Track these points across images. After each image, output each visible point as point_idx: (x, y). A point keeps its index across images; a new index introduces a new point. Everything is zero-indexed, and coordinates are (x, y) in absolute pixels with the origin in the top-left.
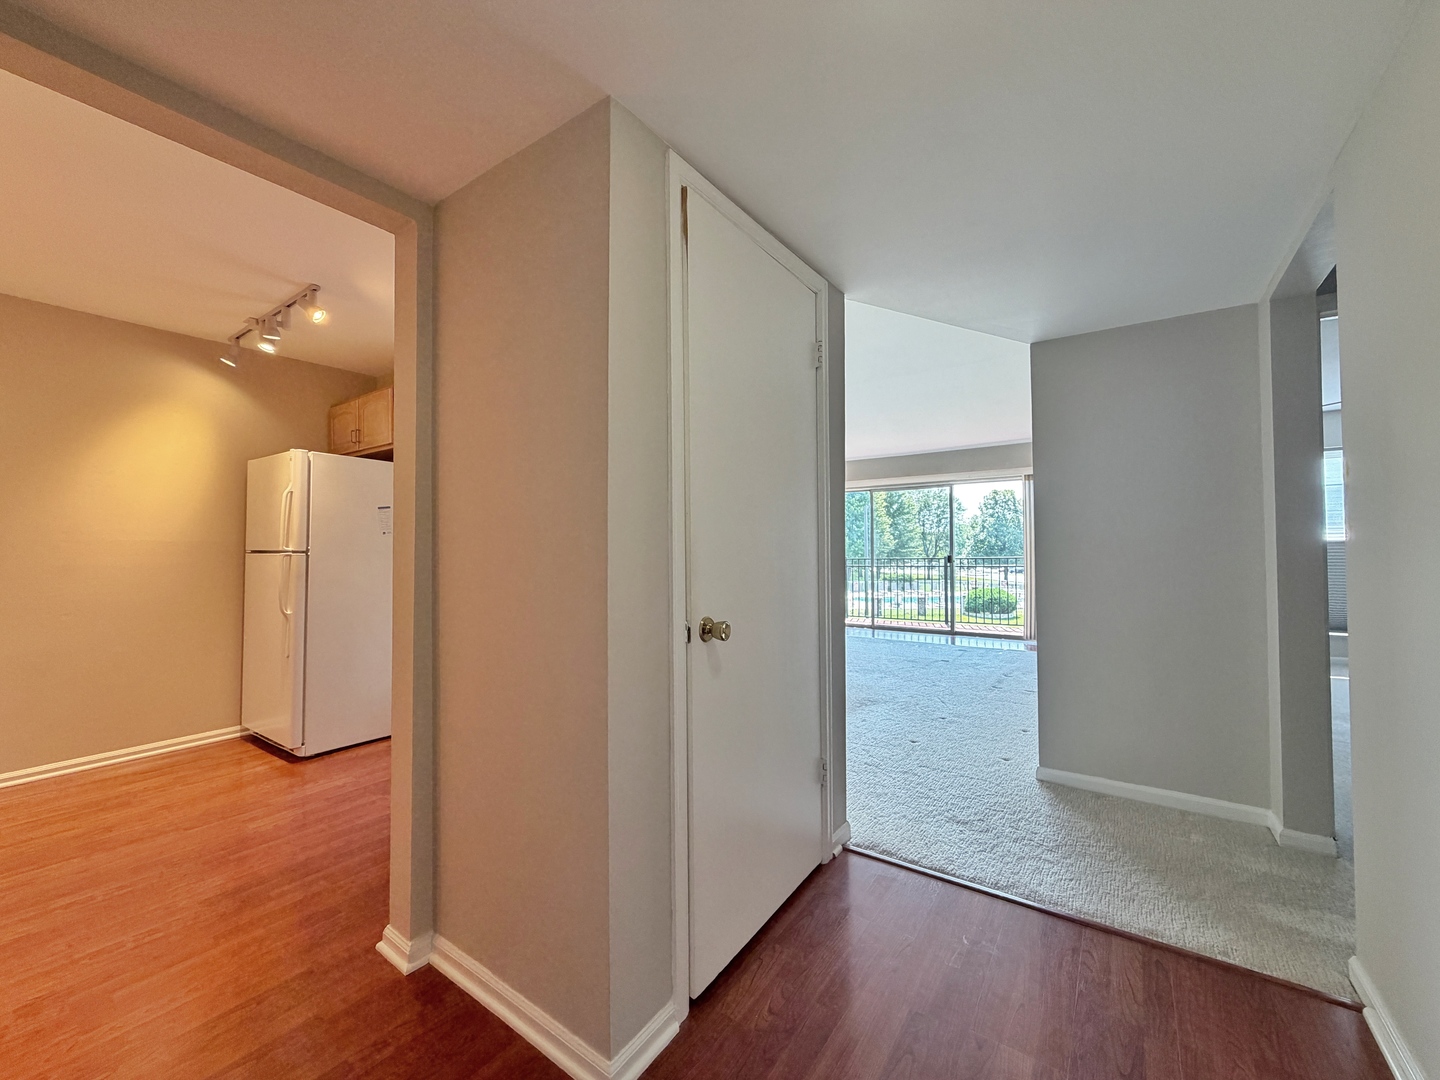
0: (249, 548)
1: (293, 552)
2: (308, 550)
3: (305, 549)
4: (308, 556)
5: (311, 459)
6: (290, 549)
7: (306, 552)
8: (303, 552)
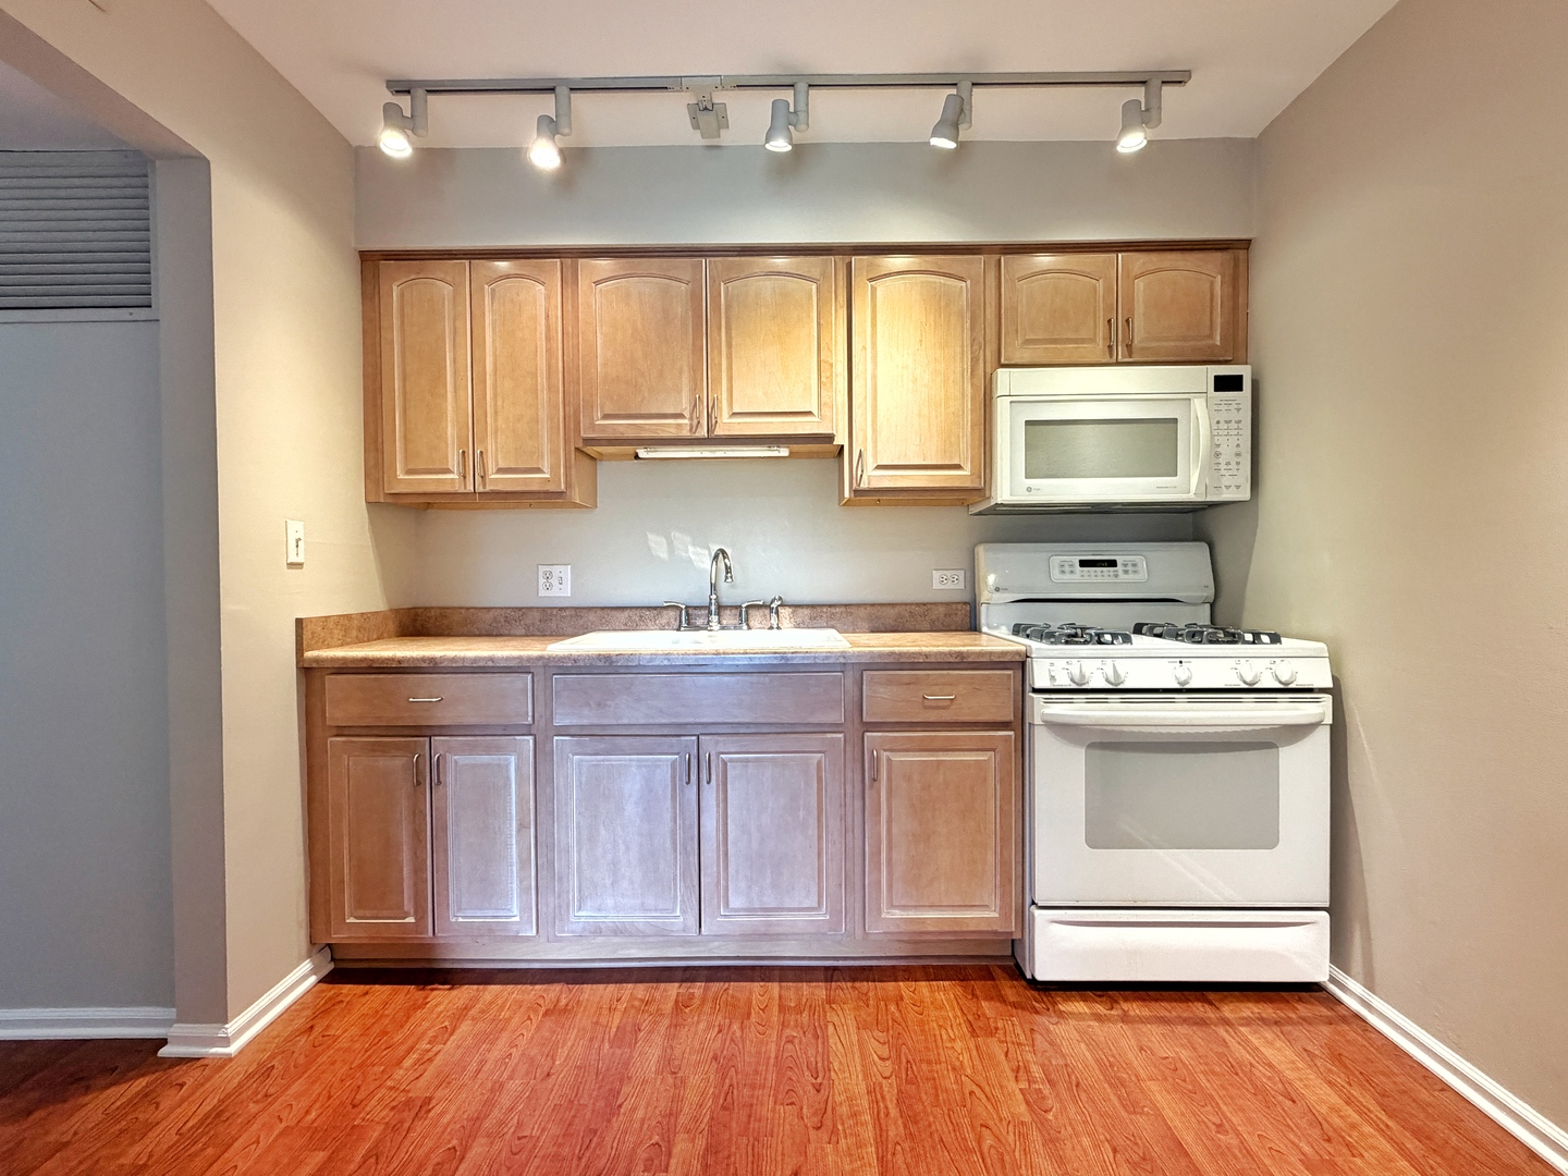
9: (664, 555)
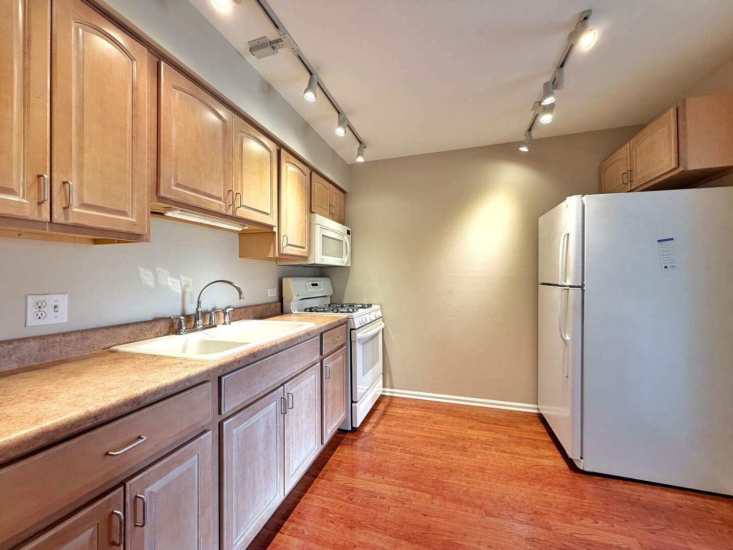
0: (540, 281)
1: (570, 286)
2: (583, 285)
3: (580, 285)
4: (583, 291)
5: (585, 202)
6: (568, 283)
7: (582, 287)
8: (579, 287)
9: (151, 283)
